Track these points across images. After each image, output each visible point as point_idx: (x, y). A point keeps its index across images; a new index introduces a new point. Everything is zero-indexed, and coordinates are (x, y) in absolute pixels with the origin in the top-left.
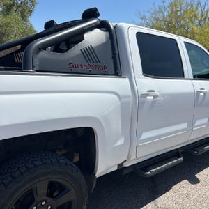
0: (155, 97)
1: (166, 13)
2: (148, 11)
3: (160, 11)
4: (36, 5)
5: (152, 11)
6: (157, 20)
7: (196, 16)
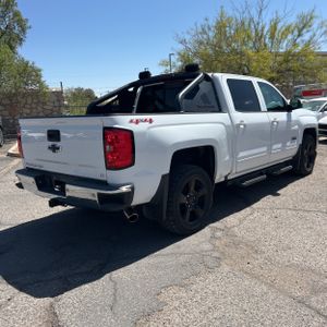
0: (245, 125)
1: (211, 34)
2: (188, 33)
3: (204, 32)
4: (28, 31)
5: (193, 33)
6: (201, 43)
7: (248, 36)
